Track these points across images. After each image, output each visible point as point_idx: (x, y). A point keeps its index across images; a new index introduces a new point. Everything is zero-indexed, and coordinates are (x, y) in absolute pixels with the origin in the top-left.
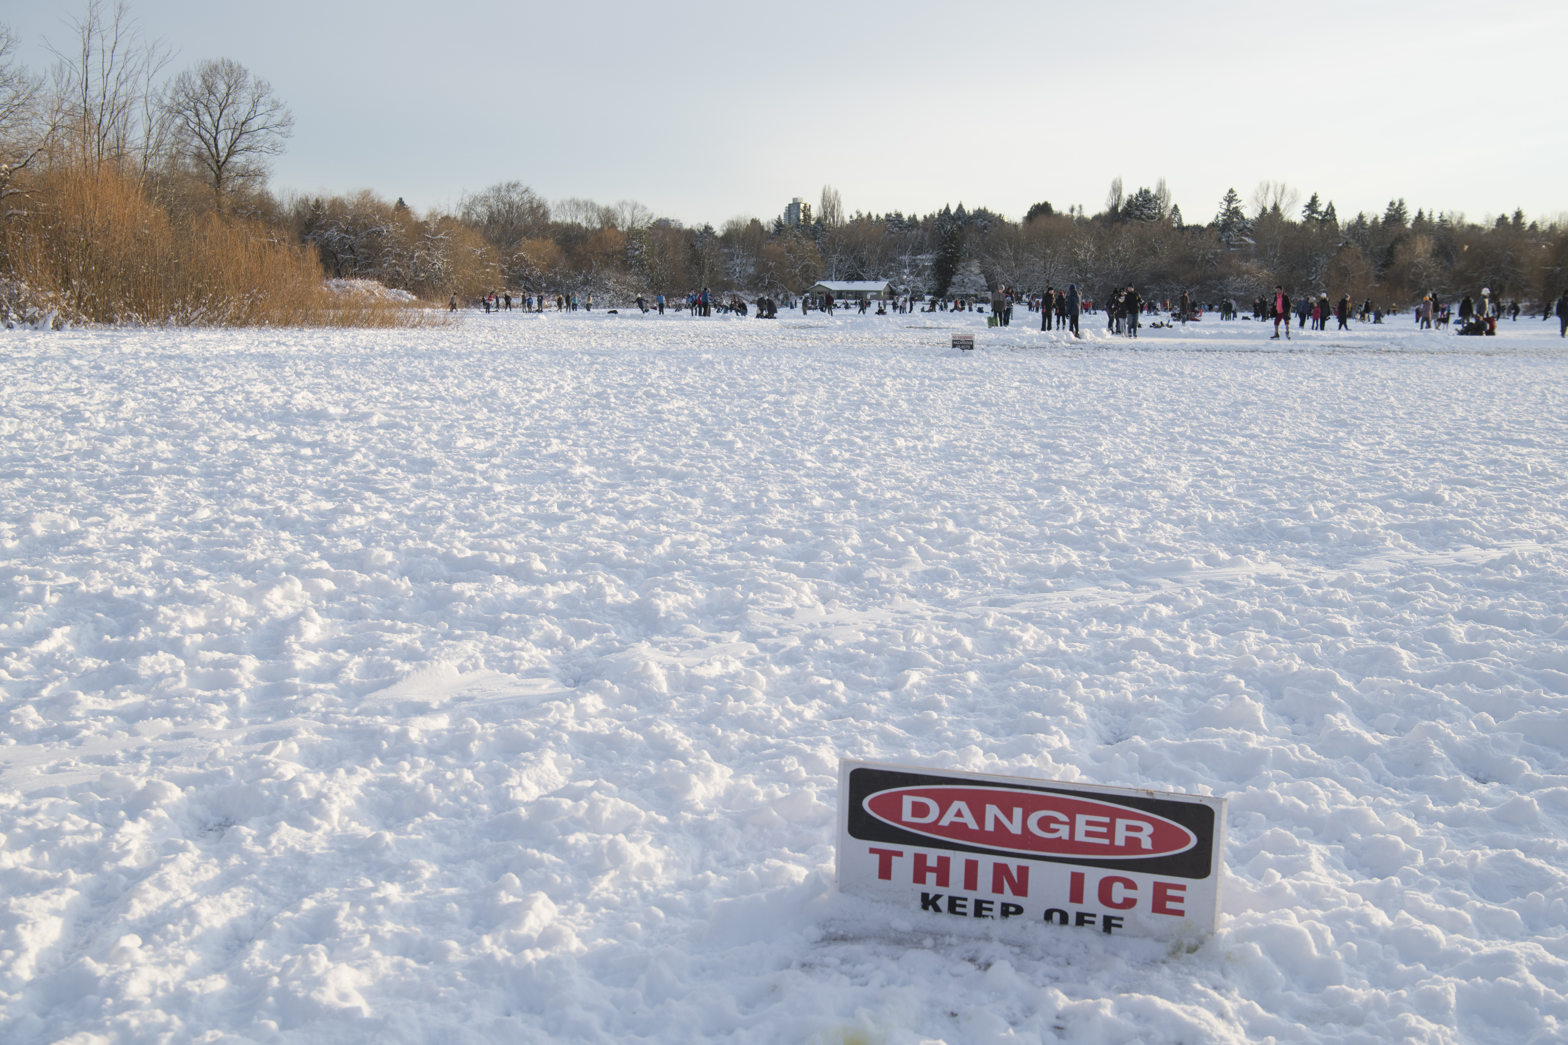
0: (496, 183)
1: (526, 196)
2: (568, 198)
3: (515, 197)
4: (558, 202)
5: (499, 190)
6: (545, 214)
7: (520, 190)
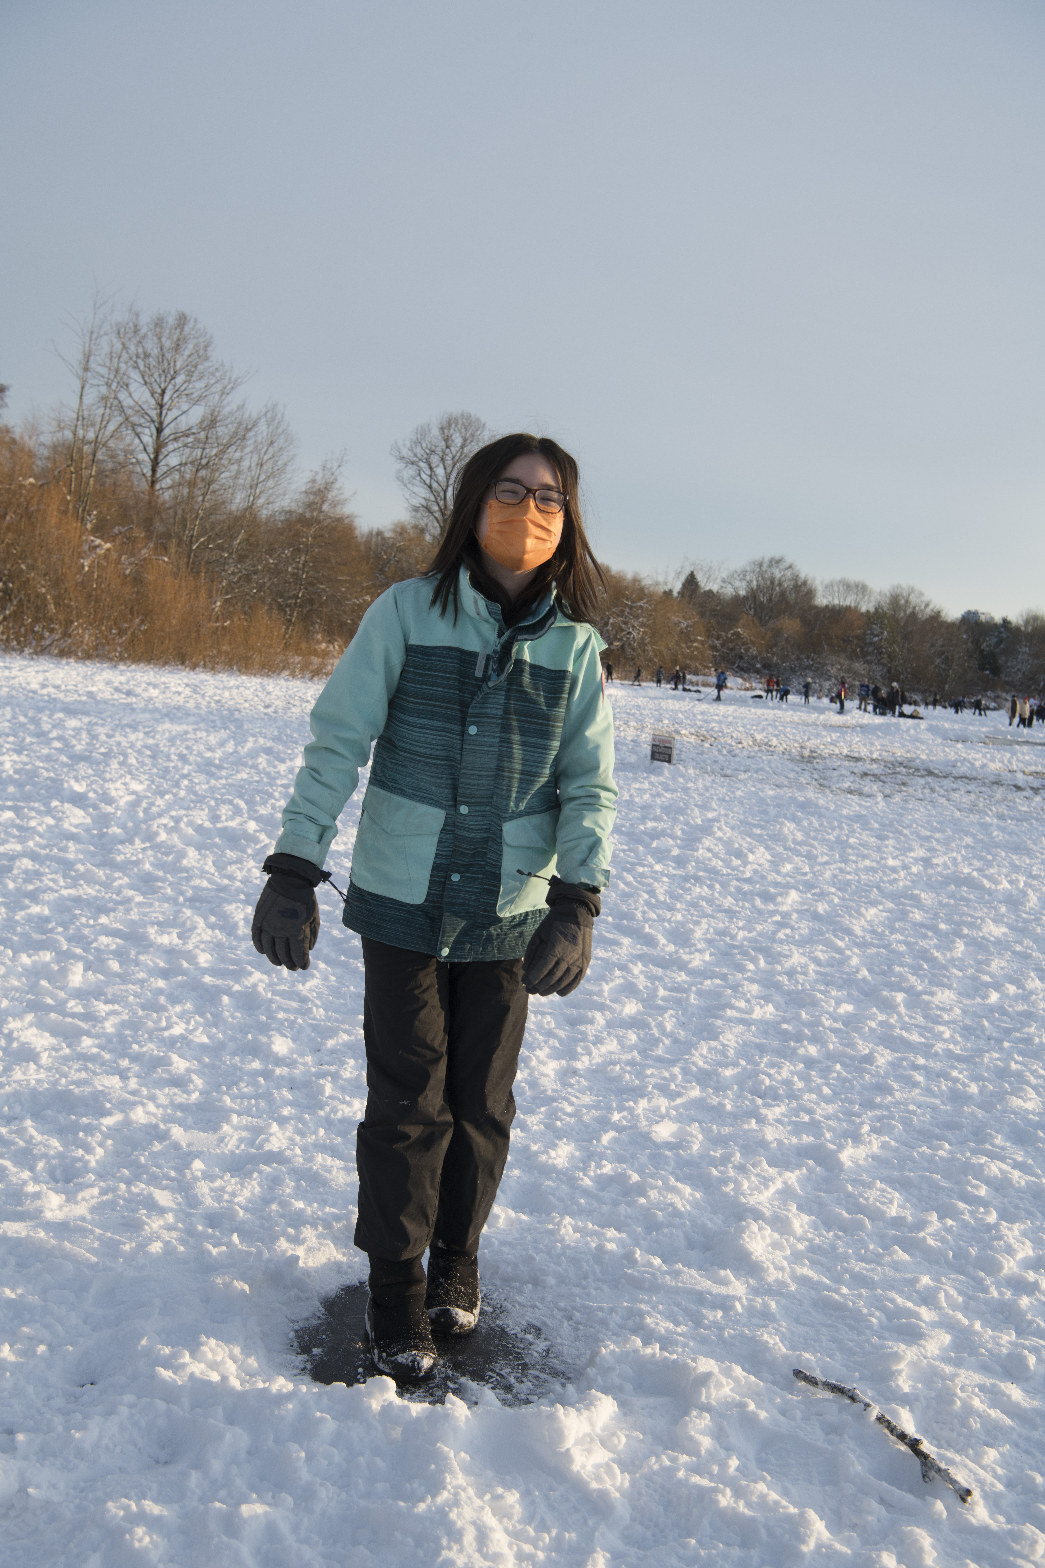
0: (758, 557)
1: (789, 573)
2: (838, 578)
3: (777, 574)
4: (826, 582)
5: (761, 565)
6: (810, 594)
7: (782, 566)
